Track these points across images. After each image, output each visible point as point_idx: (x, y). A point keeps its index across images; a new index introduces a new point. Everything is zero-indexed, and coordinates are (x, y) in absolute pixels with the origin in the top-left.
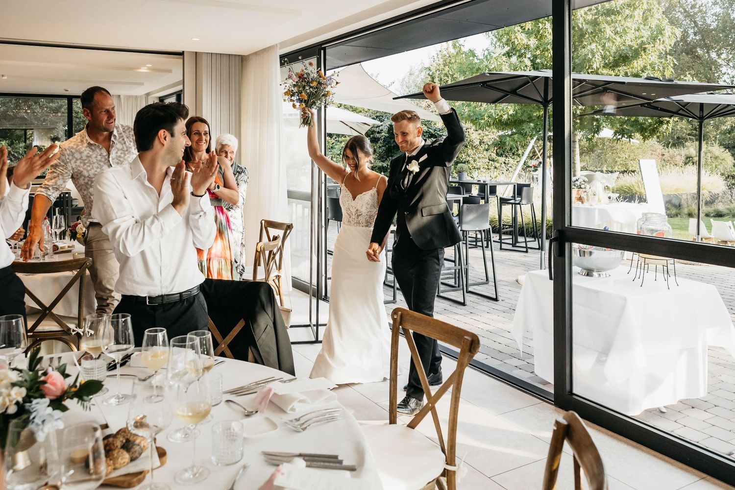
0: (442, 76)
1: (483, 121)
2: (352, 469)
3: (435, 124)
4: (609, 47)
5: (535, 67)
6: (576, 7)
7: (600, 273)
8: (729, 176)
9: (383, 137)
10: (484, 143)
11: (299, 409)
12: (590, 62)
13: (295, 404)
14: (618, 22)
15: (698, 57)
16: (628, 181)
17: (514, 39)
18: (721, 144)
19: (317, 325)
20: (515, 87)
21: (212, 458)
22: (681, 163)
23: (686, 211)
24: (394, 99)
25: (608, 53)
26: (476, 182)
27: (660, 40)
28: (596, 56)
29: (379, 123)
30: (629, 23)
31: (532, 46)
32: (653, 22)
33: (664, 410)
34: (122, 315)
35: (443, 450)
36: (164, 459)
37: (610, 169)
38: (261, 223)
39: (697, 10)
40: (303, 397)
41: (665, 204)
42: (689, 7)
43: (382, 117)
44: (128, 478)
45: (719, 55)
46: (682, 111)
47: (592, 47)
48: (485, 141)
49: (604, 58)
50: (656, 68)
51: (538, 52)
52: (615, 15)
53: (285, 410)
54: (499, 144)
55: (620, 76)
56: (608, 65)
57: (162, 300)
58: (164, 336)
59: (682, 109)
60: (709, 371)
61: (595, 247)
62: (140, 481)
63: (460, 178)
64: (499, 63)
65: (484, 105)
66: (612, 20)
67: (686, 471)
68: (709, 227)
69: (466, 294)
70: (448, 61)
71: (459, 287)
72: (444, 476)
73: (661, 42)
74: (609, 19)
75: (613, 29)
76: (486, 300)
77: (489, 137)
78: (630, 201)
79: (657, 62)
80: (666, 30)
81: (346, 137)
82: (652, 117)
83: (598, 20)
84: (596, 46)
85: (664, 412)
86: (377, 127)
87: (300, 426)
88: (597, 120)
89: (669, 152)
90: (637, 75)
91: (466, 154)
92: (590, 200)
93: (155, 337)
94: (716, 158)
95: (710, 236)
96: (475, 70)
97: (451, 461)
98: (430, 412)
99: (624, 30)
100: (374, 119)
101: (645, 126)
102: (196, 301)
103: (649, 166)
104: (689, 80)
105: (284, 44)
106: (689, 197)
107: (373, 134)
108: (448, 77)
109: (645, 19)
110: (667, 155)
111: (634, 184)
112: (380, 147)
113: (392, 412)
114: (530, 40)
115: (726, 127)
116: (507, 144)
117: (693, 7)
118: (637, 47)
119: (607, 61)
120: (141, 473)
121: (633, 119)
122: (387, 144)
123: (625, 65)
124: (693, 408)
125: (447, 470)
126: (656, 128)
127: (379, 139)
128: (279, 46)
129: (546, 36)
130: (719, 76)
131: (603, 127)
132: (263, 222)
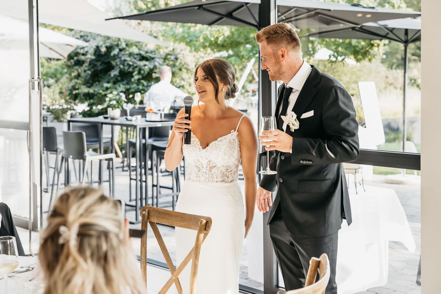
1: (198, 43)
3: (146, 45)
9: (88, 60)
24: (106, 20)
29: (84, 44)
43: (87, 36)
59: (389, 33)
82: (364, 39)
86: (81, 49)
88: (312, 42)
91: (180, 78)
100: (77, 38)
101: (357, 49)
107: (76, 56)
110: (390, 77)
112: (85, 71)
121: (347, 41)
126: (368, 51)
127: (83, 62)
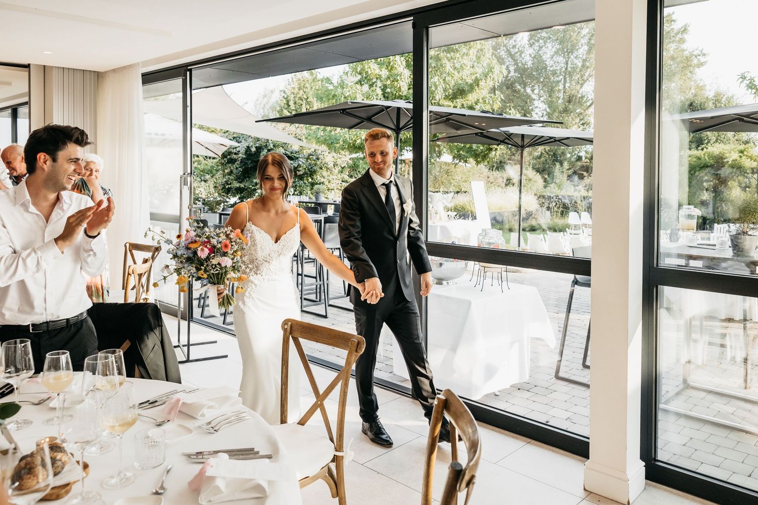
0: (297, 99)
1: (338, 145)
2: (269, 457)
3: (292, 146)
4: (449, 80)
5: (386, 97)
6: (432, 47)
7: (448, 281)
8: (540, 196)
9: (240, 159)
10: (337, 165)
11: (209, 414)
12: (434, 94)
13: (205, 411)
14: (457, 59)
15: (518, 92)
16: (461, 200)
17: (368, 68)
18: (533, 168)
19: (189, 345)
20: (370, 114)
21: (135, 464)
22: (504, 185)
23: (507, 227)
24: (256, 122)
25: (448, 86)
26: (332, 202)
27: (490, 77)
28: (439, 88)
29: (237, 144)
30: (465, 61)
31: (383, 76)
32: (485, 62)
33: (498, 394)
34: (20, 340)
35: (332, 440)
36: (87, 470)
37: (446, 190)
38: (125, 246)
39: (517, 50)
40: (211, 404)
41: (491, 221)
42: (511, 46)
43: (239, 138)
44: (55, 491)
45: (533, 91)
46: (507, 139)
47: (435, 81)
48: (338, 163)
49: (445, 90)
50: (487, 102)
51: (389, 82)
52: (454, 52)
53: (195, 416)
54: (353, 167)
55: (458, 107)
56: (448, 97)
57: (48, 327)
58: (67, 358)
59: (507, 138)
60: (531, 359)
61: (445, 259)
62: (67, 492)
63: (317, 198)
64: (353, 91)
65: (339, 129)
66: (452, 57)
67: (516, 438)
68: (526, 241)
69: (328, 308)
70: (302, 85)
71: (320, 301)
72: (334, 462)
73: (492, 79)
74: (448, 55)
75: (452, 65)
76: (346, 312)
77: (342, 159)
78: (464, 219)
79: (488, 96)
80: (495, 69)
81: (199, 157)
82: (483, 144)
83: (440, 55)
84: (438, 79)
85: (498, 395)
86: (234, 149)
87: (212, 429)
88: (439, 146)
89: (493, 174)
90: (471, 108)
91: (321, 176)
92: (433, 218)
93: (58, 360)
94: (530, 180)
95: (527, 248)
96: (331, 97)
97: (340, 448)
98: (319, 409)
99: (461, 66)
100: (231, 139)
101: (477, 153)
102: (84, 325)
103: (478, 187)
104: (514, 114)
105: (145, 63)
106: (510, 214)
107: (229, 155)
108: (302, 100)
109: (478, 58)
110: (491, 177)
111: (466, 203)
112: (237, 168)
113: (284, 413)
114: (381, 71)
115: (536, 154)
116: (360, 167)
117: (514, 47)
118: (472, 82)
119: (447, 94)
120: (68, 485)
121: (468, 146)
122: (244, 165)
123: (462, 98)
124: (519, 389)
125: (337, 456)
126: (487, 154)
127: (236, 160)
128: (140, 65)
129: (396, 68)
130: (532, 109)
131: (444, 152)
132: (128, 245)
